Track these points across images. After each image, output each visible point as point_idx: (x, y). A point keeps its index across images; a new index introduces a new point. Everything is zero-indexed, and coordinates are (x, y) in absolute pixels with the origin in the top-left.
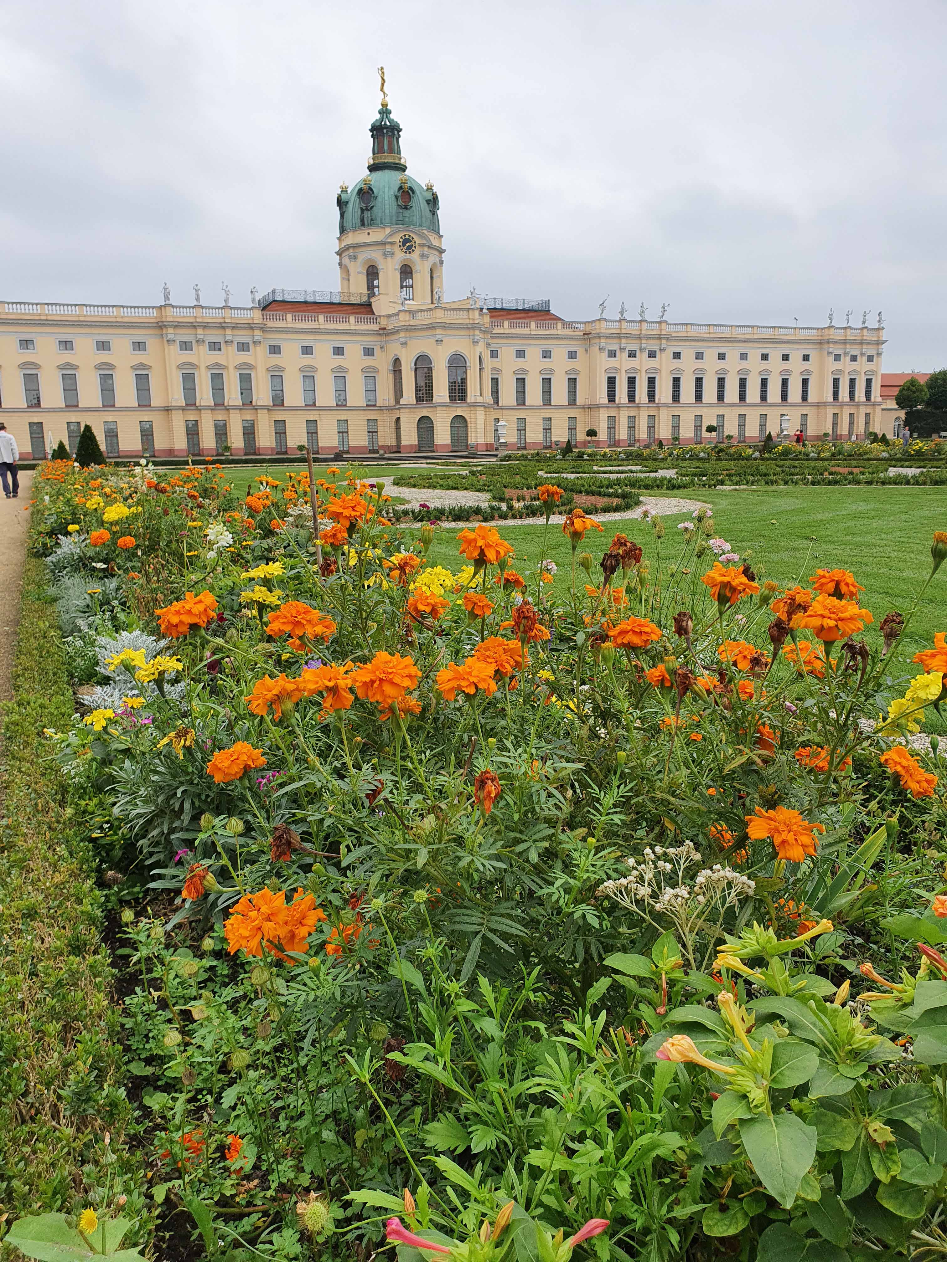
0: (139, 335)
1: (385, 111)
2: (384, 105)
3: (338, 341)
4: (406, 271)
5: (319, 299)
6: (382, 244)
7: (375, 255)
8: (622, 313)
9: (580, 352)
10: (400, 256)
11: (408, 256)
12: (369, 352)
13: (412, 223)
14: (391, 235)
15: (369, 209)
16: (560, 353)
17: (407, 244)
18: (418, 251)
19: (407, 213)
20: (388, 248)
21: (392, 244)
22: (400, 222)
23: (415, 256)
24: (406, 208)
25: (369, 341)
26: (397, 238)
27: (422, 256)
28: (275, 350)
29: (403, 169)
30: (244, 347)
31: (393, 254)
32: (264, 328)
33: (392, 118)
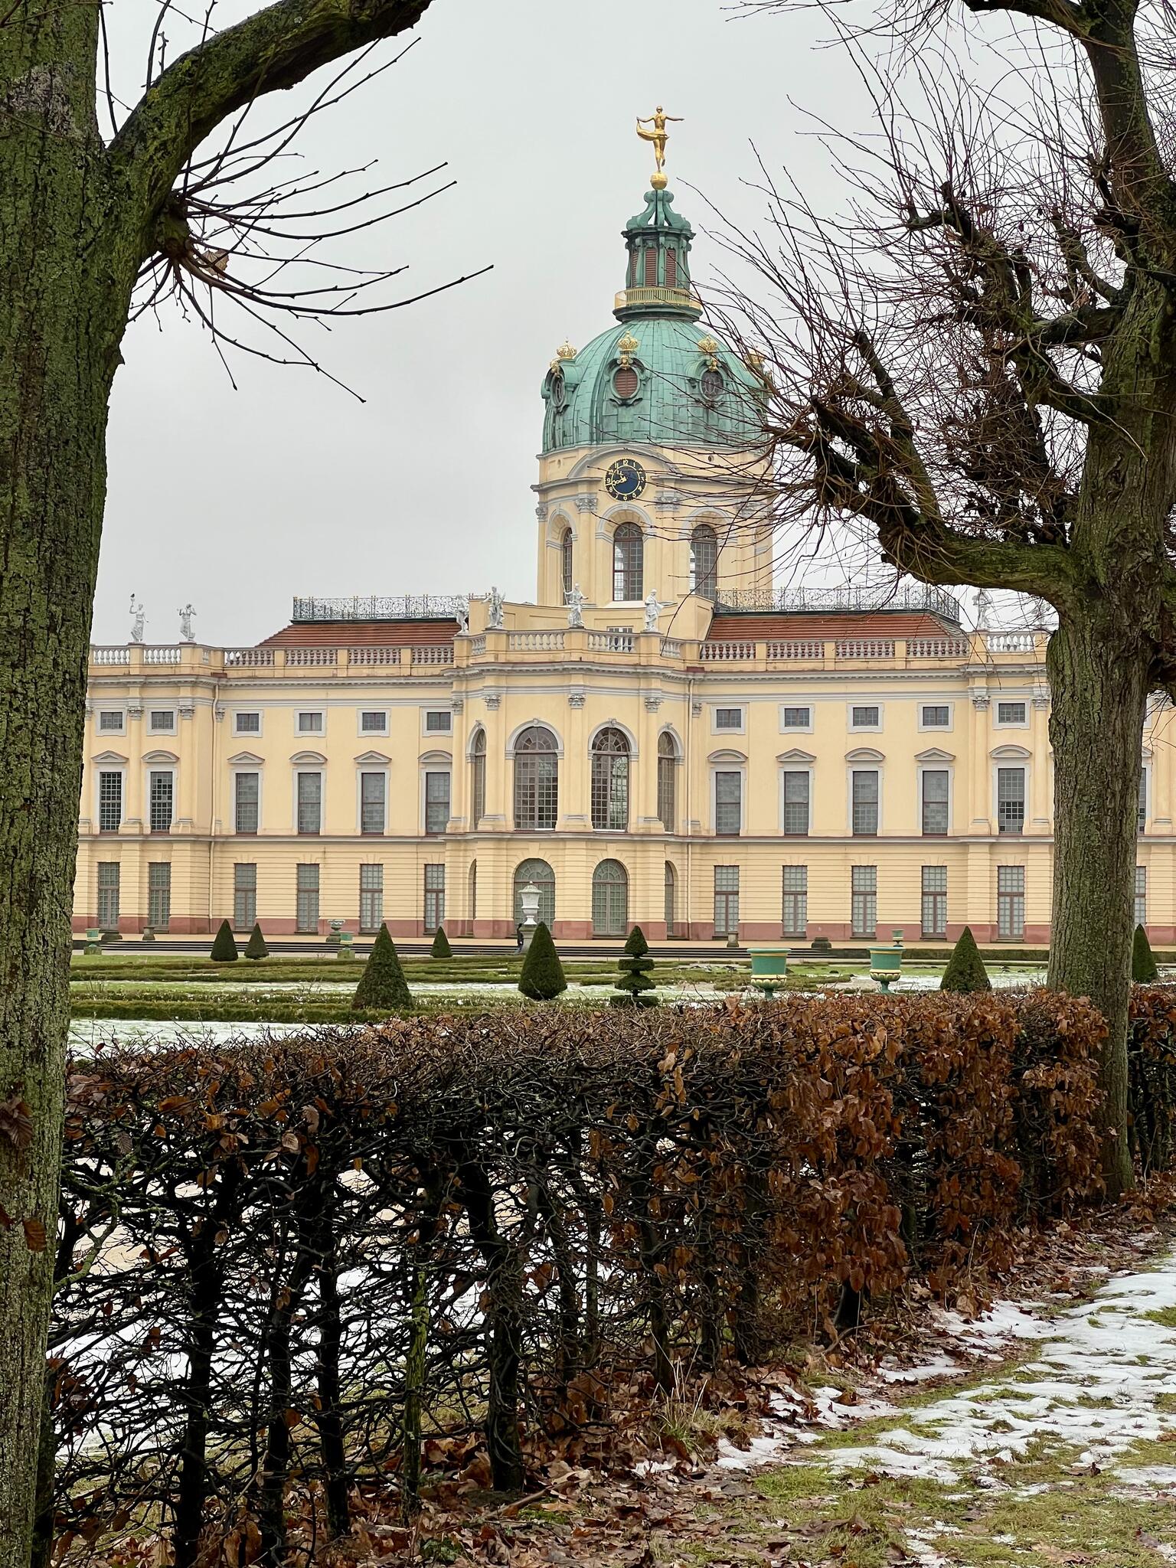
1: (659, 197)
2: (659, 185)
3: (375, 700)
4: (629, 537)
5: (382, 612)
6: (572, 483)
7: (567, 505)
9: (958, 710)
10: (608, 504)
11: (625, 505)
12: (438, 721)
13: (639, 435)
15: (562, 410)
17: (625, 483)
18: (650, 493)
19: (628, 413)
20: (585, 492)
21: (592, 482)
22: (611, 433)
23: (643, 507)
24: (625, 403)
25: (439, 698)
26: (600, 470)
27: (658, 503)
28: (248, 722)
29: (682, 313)
30: (162, 720)
31: (591, 503)
32: (219, 680)
33: (675, 207)
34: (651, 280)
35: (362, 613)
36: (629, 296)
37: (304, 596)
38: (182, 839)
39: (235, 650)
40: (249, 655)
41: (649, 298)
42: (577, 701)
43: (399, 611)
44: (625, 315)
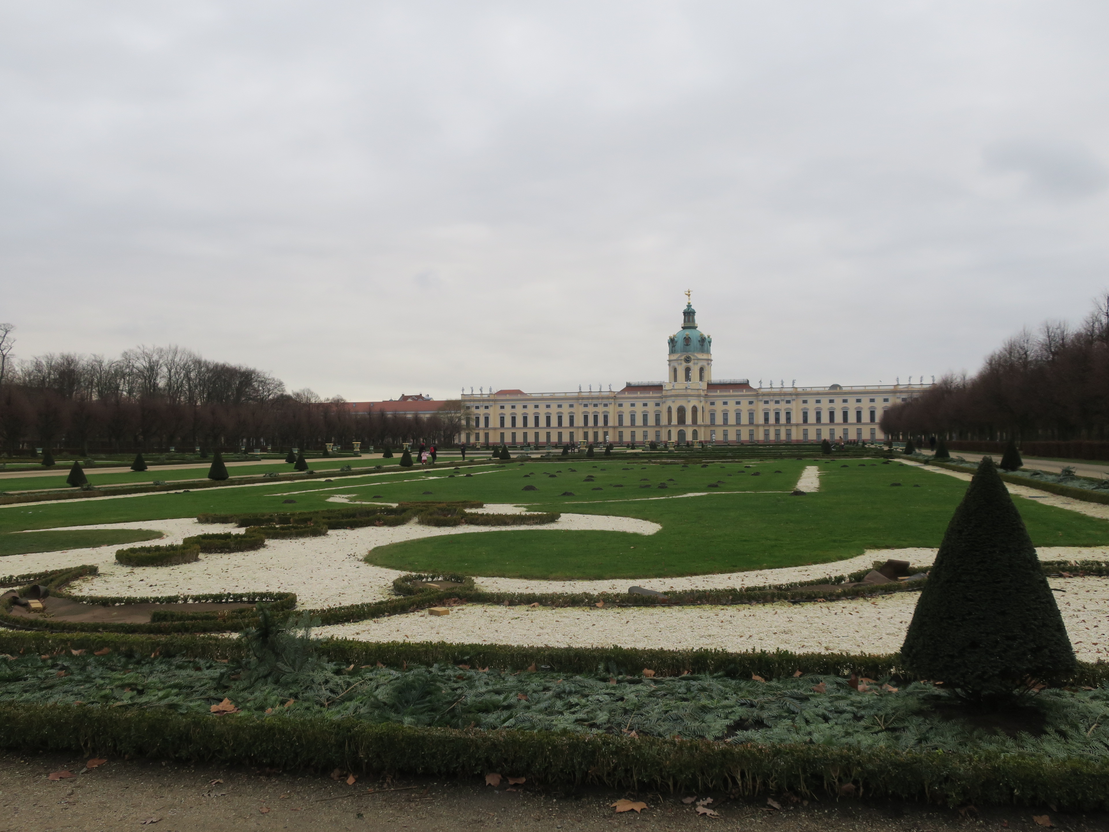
0: (571, 402)
1: (689, 306)
2: (689, 303)
3: (645, 401)
4: (688, 370)
6: (677, 360)
7: (675, 364)
8: (771, 384)
9: (755, 402)
10: (684, 364)
11: (688, 364)
12: (657, 405)
13: (690, 351)
14: (681, 356)
15: (674, 346)
16: (744, 402)
17: (688, 360)
18: (692, 362)
19: (688, 347)
20: (679, 362)
21: (681, 360)
22: (684, 351)
23: (691, 364)
24: (687, 345)
25: (657, 400)
26: (683, 358)
27: (694, 364)
28: (621, 405)
29: (695, 328)
30: (606, 405)
31: (681, 364)
32: (615, 398)
33: (692, 307)
34: (689, 321)
36: (684, 325)
37: (628, 382)
38: (611, 427)
39: (616, 392)
40: (619, 393)
41: (688, 325)
42: (689, 401)
43: (648, 384)
44: (684, 328)
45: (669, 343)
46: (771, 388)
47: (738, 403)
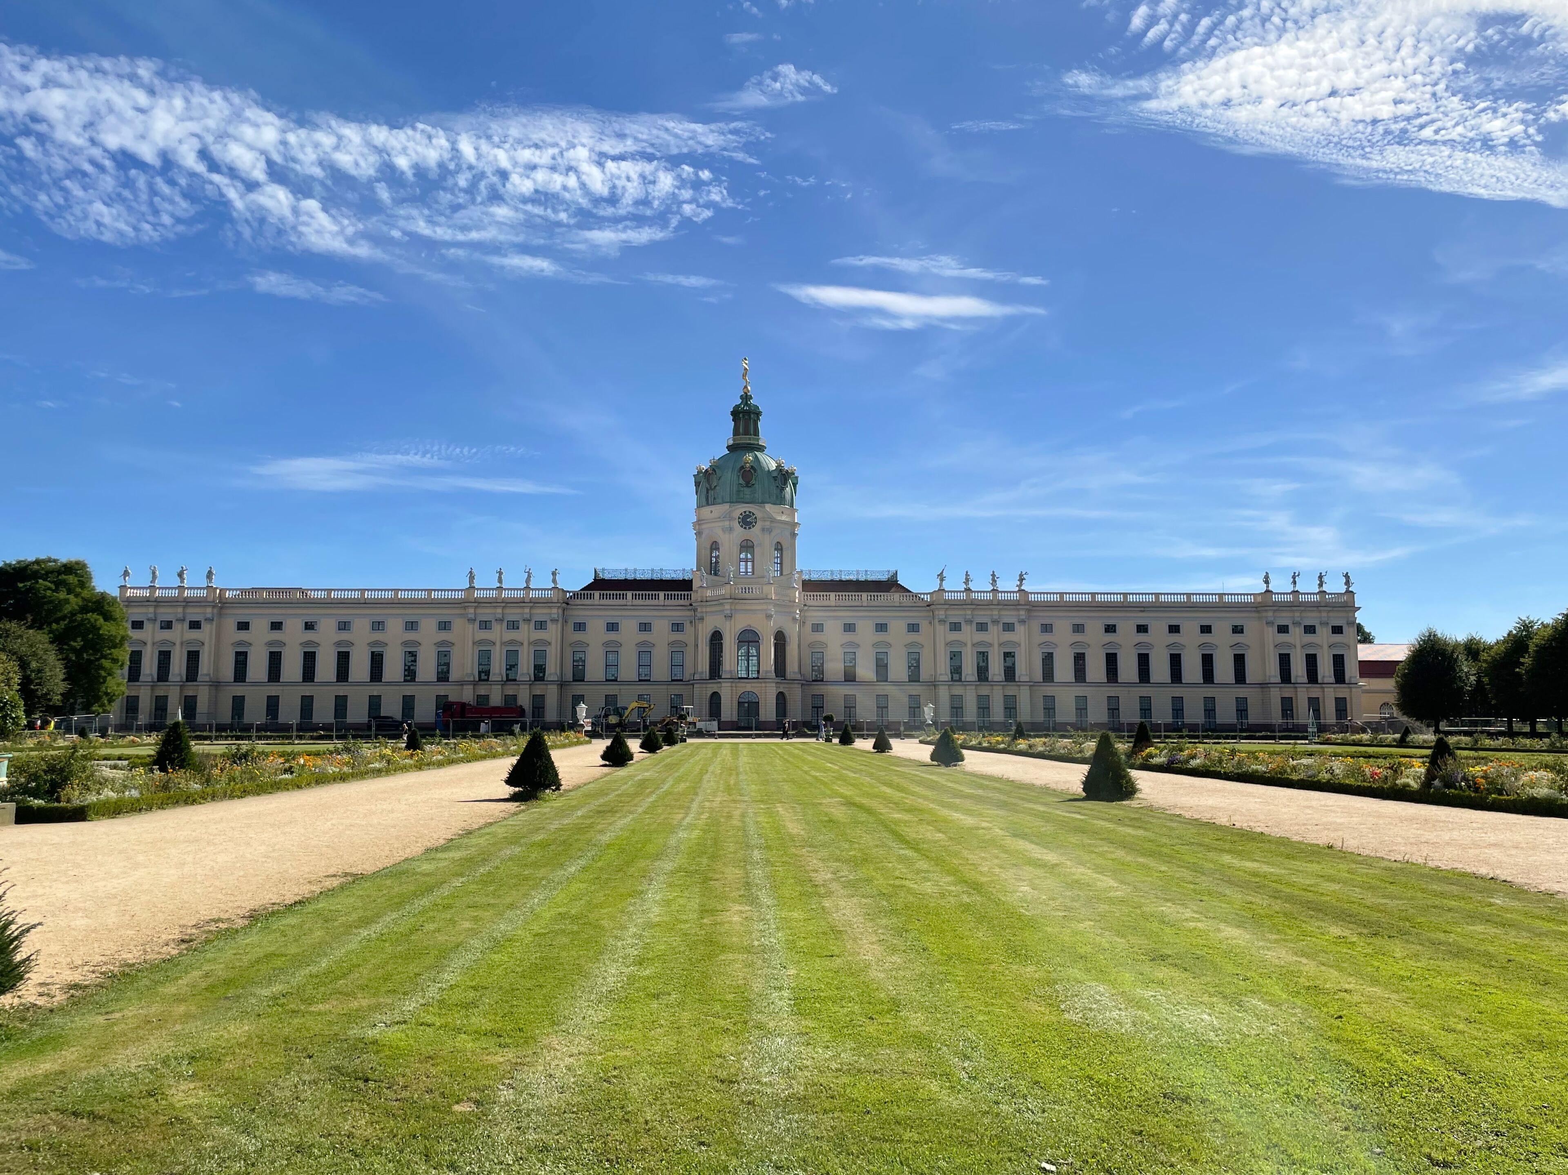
0: (445, 614)
1: (746, 398)
2: (746, 392)
3: (645, 616)
4: (747, 547)
6: (720, 521)
7: (714, 531)
9: (924, 625)
10: (740, 531)
11: (748, 531)
12: (680, 626)
13: (753, 500)
14: (731, 512)
15: (709, 489)
16: (898, 627)
17: (746, 521)
18: (758, 527)
19: (748, 490)
20: (727, 524)
21: (731, 519)
22: (740, 499)
23: (755, 532)
24: (747, 486)
25: (677, 615)
26: (735, 516)
27: (763, 530)
28: (580, 627)
29: (761, 449)
30: (540, 624)
31: (731, 529)
32: (565, 606)
33: (753, 401)
34: (746, 432)
35: (630, 577)
36: (734, 440)
37: (599, 567)
39: (569, 592)
40: (576, 595)
41: (744, 440)
43: (647, 576)
44: (733, 448)
45: (697, 484)
46: (968, 590)
47: (881, 627)
